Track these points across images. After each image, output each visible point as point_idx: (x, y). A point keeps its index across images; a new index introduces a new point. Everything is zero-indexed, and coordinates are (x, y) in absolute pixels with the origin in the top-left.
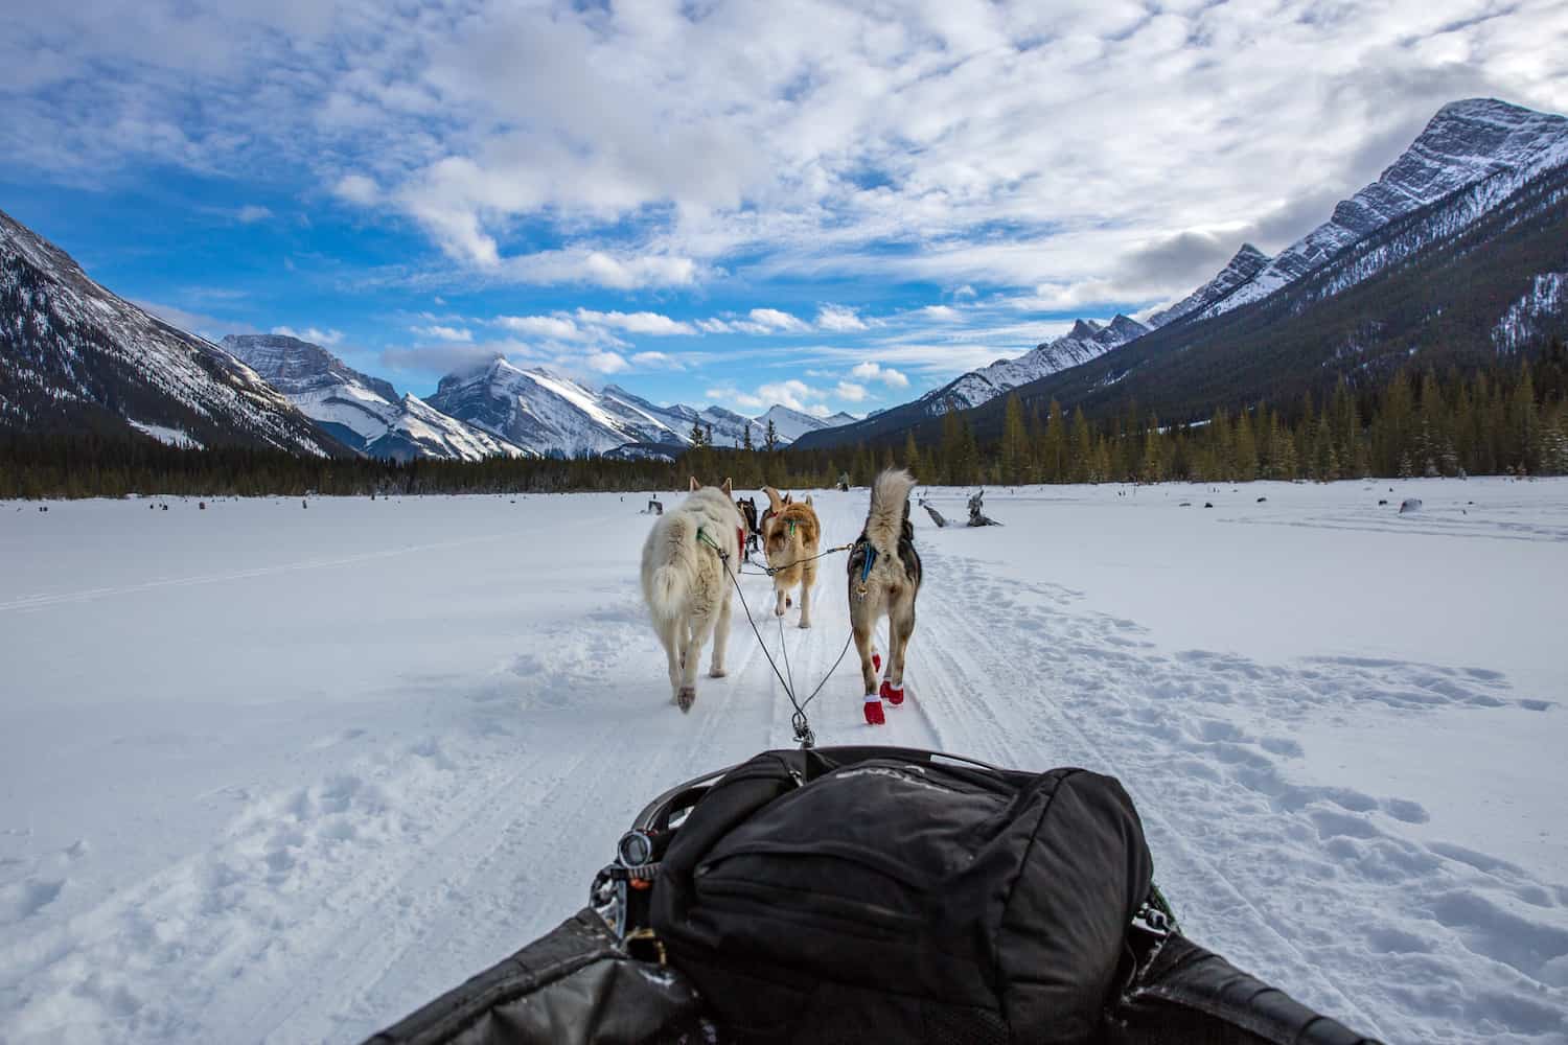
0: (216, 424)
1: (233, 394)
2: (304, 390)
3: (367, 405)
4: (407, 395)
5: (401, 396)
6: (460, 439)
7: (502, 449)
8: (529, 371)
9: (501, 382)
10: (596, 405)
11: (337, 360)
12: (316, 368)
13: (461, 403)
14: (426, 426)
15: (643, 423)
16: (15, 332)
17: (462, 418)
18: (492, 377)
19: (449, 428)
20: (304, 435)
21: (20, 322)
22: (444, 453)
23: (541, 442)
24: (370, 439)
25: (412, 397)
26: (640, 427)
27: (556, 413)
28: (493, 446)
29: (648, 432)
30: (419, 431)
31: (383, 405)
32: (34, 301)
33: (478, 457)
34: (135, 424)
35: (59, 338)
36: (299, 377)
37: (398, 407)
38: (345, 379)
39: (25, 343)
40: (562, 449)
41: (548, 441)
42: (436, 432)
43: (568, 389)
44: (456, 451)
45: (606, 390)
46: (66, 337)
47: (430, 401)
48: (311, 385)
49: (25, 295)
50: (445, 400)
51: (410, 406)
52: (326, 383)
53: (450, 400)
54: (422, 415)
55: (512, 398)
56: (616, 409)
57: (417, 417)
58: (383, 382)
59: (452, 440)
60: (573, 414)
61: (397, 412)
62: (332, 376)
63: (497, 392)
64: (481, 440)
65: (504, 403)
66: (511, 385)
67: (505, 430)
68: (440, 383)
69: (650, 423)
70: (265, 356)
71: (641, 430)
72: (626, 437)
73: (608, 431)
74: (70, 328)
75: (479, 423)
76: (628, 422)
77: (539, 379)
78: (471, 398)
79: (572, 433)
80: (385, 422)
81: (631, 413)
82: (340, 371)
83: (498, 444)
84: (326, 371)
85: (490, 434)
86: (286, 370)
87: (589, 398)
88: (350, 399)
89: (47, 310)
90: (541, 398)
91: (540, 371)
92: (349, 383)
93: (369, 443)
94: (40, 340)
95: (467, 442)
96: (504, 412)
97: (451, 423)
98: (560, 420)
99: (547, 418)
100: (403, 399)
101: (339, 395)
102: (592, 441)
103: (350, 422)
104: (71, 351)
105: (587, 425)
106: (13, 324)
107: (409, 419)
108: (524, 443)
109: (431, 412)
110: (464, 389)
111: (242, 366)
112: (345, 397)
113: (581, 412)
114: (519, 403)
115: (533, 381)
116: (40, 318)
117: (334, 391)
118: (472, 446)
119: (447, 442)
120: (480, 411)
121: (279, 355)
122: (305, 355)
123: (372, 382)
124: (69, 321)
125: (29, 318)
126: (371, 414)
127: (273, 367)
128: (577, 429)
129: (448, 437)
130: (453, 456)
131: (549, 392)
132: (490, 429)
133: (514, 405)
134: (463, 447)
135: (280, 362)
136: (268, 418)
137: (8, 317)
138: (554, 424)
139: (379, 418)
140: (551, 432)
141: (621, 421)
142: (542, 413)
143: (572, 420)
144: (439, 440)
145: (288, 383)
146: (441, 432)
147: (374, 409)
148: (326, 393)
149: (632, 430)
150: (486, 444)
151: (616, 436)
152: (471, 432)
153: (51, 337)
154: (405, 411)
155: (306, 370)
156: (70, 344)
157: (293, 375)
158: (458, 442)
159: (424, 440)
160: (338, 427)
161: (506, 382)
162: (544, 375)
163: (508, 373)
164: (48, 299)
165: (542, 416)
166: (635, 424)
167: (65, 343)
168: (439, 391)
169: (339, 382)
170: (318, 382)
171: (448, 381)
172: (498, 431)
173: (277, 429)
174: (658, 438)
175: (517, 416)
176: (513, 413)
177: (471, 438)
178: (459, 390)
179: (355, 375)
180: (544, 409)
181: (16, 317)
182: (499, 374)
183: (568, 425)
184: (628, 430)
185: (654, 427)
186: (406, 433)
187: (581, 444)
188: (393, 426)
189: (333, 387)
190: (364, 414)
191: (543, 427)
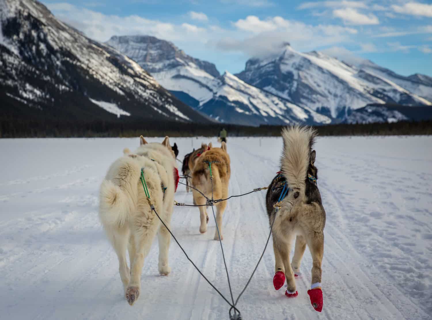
0: (128, 99)
1: (132, 81)
2: (160, 70)
3: (200, 80)
4: (225, 73)
5: (221, 73)
6: (260, 101)
7: (287, 107)
8: (308, 53)
9: (287, 62)
10: (354, 76)
11: (180, 51)
12: (167, 56)
13: (261, 76)
14: (238, 93)
15: (387, 88)
16: (33, 54)
17: (260, 87)
18: (281, 58)
19: (253, 94)
20: (169, 103)
21: (34, 48)
22: (249, 110)
23: (314, 102)
24: (202, 101)
25: (229, 75)
26: (384, 90)
27: (325, 82)
28: (281, 105)
29: (391, 94)
30: (233, 96)
31: (210, 80)
32: (39, 36)
33: (273, 114)
34: (94, 101)
35: (52, 56)
36: (157, 61)
37: (219, 81)
38: (186, 63)
39: (38, 60)
40: (329, 107)
41: (319, 101)
42: (244, 97)
43: (334, 65)
44: (257, 109)
45: (363, 65)
46: (55, 55)
47: (241, 76)
48: (165, 67)
49: (34, 34)
50: (250, 75)
51: (227, 80)
52: (174, 66)
53: (254, 75)
54: (235, 85)
55: (295, 72)
56: (368, 78)
57: (231, 87)
58: (209, 63)
59: (255, 102)
60: (336, 83)
61: (219, 83)
62: (178, 62)
63: (284, 69)
64: (273, 102)
65: (289, 76)
66: (294, 64)
67: (290, 94)
68: (247, 63)
69: (393, 88)
70: (136, 49)
71: (386, 93)
72: (374, 99)
73: (361, 94)
74: (57, 51)
75: (273, 90)
76: (377, 87)
77: (313, 59)
78: (268, 73)
79: (336, 96)
80: (211, 90)
81: (378, 81)
82: (182, 57)
83: (285, 104)
84: (174, 58)
85: (279, 97)
86: (149, 58)
87: (349, 71)
88: (189, 75)
89: (45, 41)
90: (314, 72)
91: (315, 53)
92: (188, 65)
93: (201, 104)
94: (44, 58)
95: (264, 103)
96: (289, 83)
97: (253, 90)
98: (328, 87)
99: (319, 86)
100: (223, 76)
101: (182, 73)
102: (349, 101)
103: (189, 91)
104: (58, 63)
105: (346, 90)
106: (31, 50)
107: (226, 88)
108: (302, 103)
109: (241, 84)
110: (262, 67)
111: (130, 61)
112: (186, 74)
113: (342, 82)
114: (299, 76)
115: (309, 61)
116: (42, 46)
117: (179, 71)
118: (268, 105)
119: (251, 103)
120: (273, 82)
121: (145, 48)
122: (160, 48)
123: (202, 63)
124: (56, 47)
125: (38, 46)
126: (202, 85)
127: (141, 56)
128: (339, 93)
129: (252, 100)
130: (255, 112)
131: (320, 69)
132: (280, 94)
133: (296, 77)
134: (260, 106)
135: (145, 52)
136: (151, 94)
137: (28, 46)
138: (324, 90)
139: (208, 88)
140: (321, 95)
141: (372, 86)
142: (315, 82)
143: (336, 87)
144: (246, 102)
145: (150, 66)
146: (247, 96)
147: (204, 82)
148: (174, 72)
149: (379, 93)
150: (277, 104)
151: (367, 98)
152: (267, 96)
153: (48, 56)
154: (224, 83)
155: (161, 58)
156: (58, 59)
157: (153, 61)
158: (258, 103)
159: (237, 103)
160: (181, 93)
161: (290, 62)
162: (318, 56)
163: (292, 56)
164: (45, 36)
165: (315, 85)
166: (381, 89)
167: (56, 59)
168: (246, 68)
169: (183, 65)
170: (169, 65)
171: (251, 62)
172: (285, 95)
173: (156, 100)
174: (398, 97)
175: (298, 85)
176: (295, 84)
177: (266, 100)
178: (259, 68)
179: (192, 59)
180: (316, 80)
181: (32, 46)
182: (286, 56)
183: (333, 90)
184: (376, 93)
185: (395, 91)
186: (225, 98)
187: (341, 103)
188: (216, 93)
189: (179, 68)
190: (197, 85)
191: (317, 93)
